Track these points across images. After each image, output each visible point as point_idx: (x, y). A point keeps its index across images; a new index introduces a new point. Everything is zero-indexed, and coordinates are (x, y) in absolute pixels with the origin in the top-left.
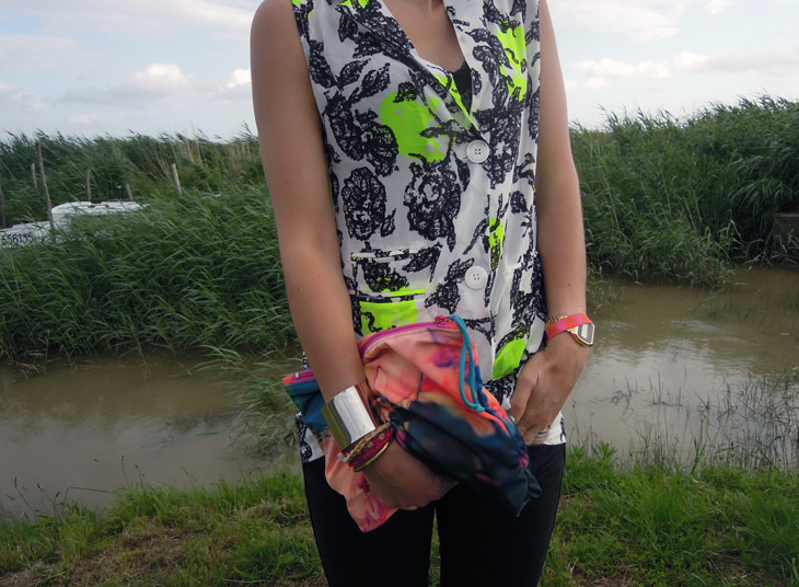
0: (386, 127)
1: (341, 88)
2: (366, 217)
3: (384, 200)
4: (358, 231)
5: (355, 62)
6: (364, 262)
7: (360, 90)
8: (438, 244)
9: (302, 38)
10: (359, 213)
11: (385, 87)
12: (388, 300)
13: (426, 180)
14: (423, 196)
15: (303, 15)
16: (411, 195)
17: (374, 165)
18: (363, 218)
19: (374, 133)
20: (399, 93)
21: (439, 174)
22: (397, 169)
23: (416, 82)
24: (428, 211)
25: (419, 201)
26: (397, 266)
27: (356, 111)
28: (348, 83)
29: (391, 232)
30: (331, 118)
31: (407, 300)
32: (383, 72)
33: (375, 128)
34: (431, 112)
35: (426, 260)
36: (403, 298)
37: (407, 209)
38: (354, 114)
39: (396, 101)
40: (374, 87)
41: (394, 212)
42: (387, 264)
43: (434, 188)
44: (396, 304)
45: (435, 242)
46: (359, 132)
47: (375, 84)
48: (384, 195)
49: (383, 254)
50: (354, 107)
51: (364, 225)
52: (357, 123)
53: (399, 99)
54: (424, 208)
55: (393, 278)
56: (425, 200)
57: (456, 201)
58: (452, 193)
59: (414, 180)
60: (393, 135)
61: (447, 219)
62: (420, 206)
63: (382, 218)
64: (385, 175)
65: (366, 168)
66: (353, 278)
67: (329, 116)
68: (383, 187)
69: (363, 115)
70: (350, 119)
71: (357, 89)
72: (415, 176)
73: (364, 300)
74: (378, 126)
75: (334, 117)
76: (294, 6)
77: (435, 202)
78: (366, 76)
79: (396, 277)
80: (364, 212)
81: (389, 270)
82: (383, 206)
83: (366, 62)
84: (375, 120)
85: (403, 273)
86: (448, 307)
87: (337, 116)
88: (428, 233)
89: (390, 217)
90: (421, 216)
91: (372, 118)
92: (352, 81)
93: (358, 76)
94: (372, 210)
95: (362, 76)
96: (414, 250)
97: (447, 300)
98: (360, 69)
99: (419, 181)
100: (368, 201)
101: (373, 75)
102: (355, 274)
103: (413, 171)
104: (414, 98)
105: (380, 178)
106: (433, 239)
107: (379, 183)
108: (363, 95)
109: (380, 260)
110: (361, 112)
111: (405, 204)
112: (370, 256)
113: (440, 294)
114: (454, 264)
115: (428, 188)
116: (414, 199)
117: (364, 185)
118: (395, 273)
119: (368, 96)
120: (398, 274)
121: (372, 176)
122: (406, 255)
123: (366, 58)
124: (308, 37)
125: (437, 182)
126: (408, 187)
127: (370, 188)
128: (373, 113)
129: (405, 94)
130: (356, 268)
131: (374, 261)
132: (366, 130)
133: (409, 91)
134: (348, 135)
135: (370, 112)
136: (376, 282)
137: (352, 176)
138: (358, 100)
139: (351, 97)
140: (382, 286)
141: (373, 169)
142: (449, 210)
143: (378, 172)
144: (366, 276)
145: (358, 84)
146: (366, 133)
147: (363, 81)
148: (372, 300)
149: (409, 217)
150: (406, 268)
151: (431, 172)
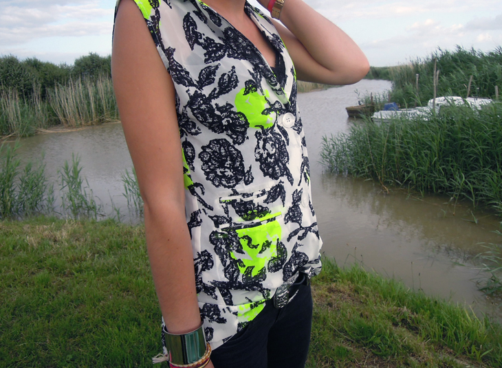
0: (240, 113)
1: (201, 88)
2: (229, 173)
3: (242, 160)
4: (224, 183)
5: (208, 67)
6: (233, 203)
7: (218, 90)
8: (281, 182)
9: (158, 47)
10: (222, 170)
11: (236, 85)
12: (259, 224)
13: (265, 141)
14: (266, 151)
15: (155, 26)
16: (259, 153)
17: (232, 138)
18: (226, 174)
19: (232, 119)
20: (246, 89)
21: (271, 135)
22: (248, 138)
23: (256, 79)
24: (272, 161)
25: (265, 156)
26: (258, 201)
27: (216, 104)
28: (206, 85)
29: (252, 181)
30: (193, 110)
31: (271, 221)
32: (232, 74)
33: (232, 115)
34: (266, 99)
35: (277, 193)
36: (269, 220)
37: (259, 163)
38: (214, 107)
39: (245, 94)
40: (228, 86)
41: (250, 167)
42: (252, 201)
43: (272, 145)
44: (265, 225)
45: (279, 181)
46: (220, 119)
47: (228, 84)
48: (241, 158)
49: (248, 195)
50: (213, 102)
51: (229, 179)
52: (217, 113)
53: (246, 93)
54: (269, 160)
55: (258, 209)
56: (268, 154)
57: (285, 152)
58: (282, 146)
59: (258, 143)
60: (245, 118)
61: (282, 164)
62: (266, 159)
63: (243, 173)
64: (239, 144)
65: (225, 140)
66: (226, 216)
67: (191, 108)
68: (240, 152)
69: (222, 107)
70: (211, 110)
71: (215, 89)
72: (259, 140)
73: (240, 228)
74: (235, 113)
75: (196, 109)
76: (146, 20)
77: (274, 154)
78: (220, 79)
79: (260, 208)
80: (226, 170)
81: (254, 205)
82: (242, 165)
83: (217, 67)
84: (232, 109)
85: (265, 205)
86: (297, 221)
87: (198, 108)
88: (274, 176)
89: (248, 172)
90: (268, 165)
91: (229, 108)
92: (210, 83)
93: (214, 79)
94: (232, 167)
95: (217, 78)
96: (268, 189)
97: (295, 217)
98: (214, 73)
99: (261, 143)
100: (229, 162)
101: (226, 77)
102: (227, 212)
103: (257, 137)
104: (256, 91)
105: (236, 146)
106: (277, 179)
107: (236, 150)
108: (221, 93)
109: (247, 199)
110: (220, 105)
111: (257, 160)
112: (238, 198)
113: (291, 214)
114: (294, 193)
115: (268, 146)
116: (261, 155)
117: (223, 151)
118: (258, 206)
119: (224, 93)
120: (261, 206)
121: (229, 145)
122: (264, 193)
123: (216, 63)
124: (162, 47)
125: (272, 141)
126: (256, 149)
127: (229, 154)
128: (230, 104)
129: (250, 89)
130: (227, 207)
131: (241, 201)
132: (226, 117)
133: (252, 86)
134: (210, 121)
135: (227, 104)
136: (247, 215)
137: (210, 144)
138: (217, 97)
139: (210, 95)
140: (253, 216)
141: (231, 141)
142: (282, 158)
143: (234, 143)
144: (237, 212)
145: (215, 85)
146: (226, 119)
147: (219, 83)
148: (245, 227)
149: (261, 168)
150: (265, 201)
151: (267, 135)
